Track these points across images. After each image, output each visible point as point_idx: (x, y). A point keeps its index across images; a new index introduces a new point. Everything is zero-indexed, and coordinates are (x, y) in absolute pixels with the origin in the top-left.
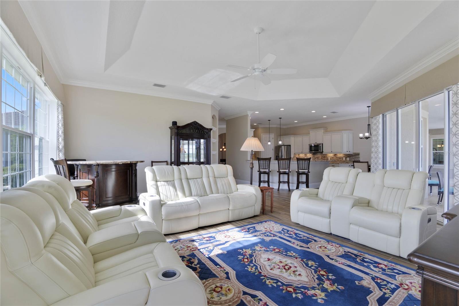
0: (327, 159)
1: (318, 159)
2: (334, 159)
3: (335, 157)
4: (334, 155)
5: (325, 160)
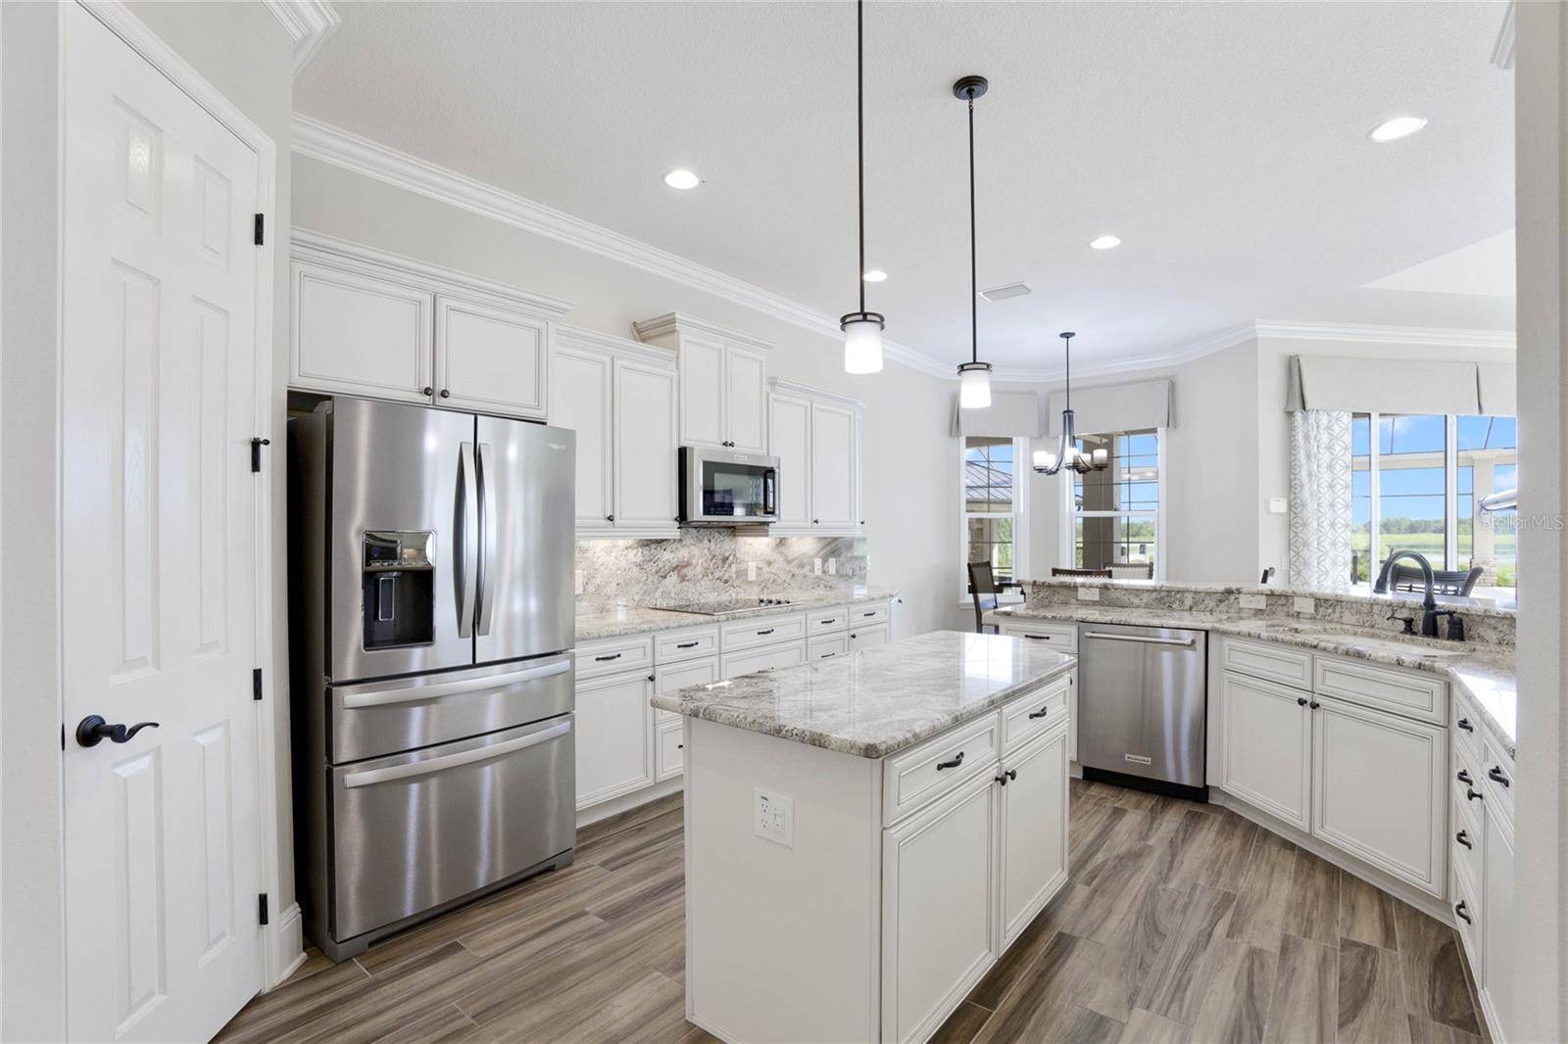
0: (737, 572)
1: (683, 579)
2: (775, 566)
3: (782, 554)
4: (775, 545)
5: (726, 582)
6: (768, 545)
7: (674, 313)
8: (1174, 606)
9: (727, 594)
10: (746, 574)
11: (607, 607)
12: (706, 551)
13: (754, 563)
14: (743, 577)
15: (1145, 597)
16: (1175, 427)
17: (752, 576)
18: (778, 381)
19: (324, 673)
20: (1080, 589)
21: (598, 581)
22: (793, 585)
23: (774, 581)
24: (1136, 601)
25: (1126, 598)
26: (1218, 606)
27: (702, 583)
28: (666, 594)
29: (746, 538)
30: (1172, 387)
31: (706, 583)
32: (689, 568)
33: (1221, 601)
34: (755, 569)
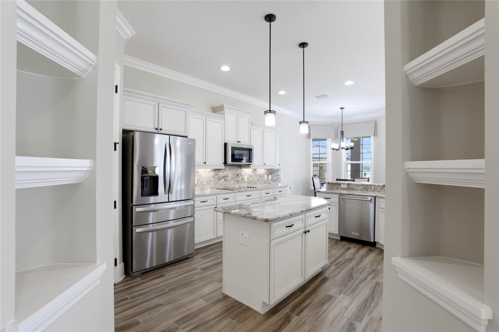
0: (241, 179)
2: (253, 177)
3: (255, 174)
4: (252, 171)
5: (238, 181)
6: (251, 171)
7: (223, 105)
8: (369, 190)
9: (238, 185)
10: (244, 179)
11: (204, 188)
12: (232, 173)
13: (246, 176)
14: (243, 180)
15: (360, 187)
16: (377, 136)
17: (246, 180)
18: (254, 123)
19: (130, 203)
20: (341, 185)
21: (201, 181)
22: (258, 183)
23: (252, 181)
24: (358, 188)
25: (355, 187)
26: (381, 190)
27: (231, 181)
28: (220, 185)
29: (244, 169)
30: (376, 124)
31: (232, 182)
32: (227, 177)
33: (382, 188)
34: (247, 178)
